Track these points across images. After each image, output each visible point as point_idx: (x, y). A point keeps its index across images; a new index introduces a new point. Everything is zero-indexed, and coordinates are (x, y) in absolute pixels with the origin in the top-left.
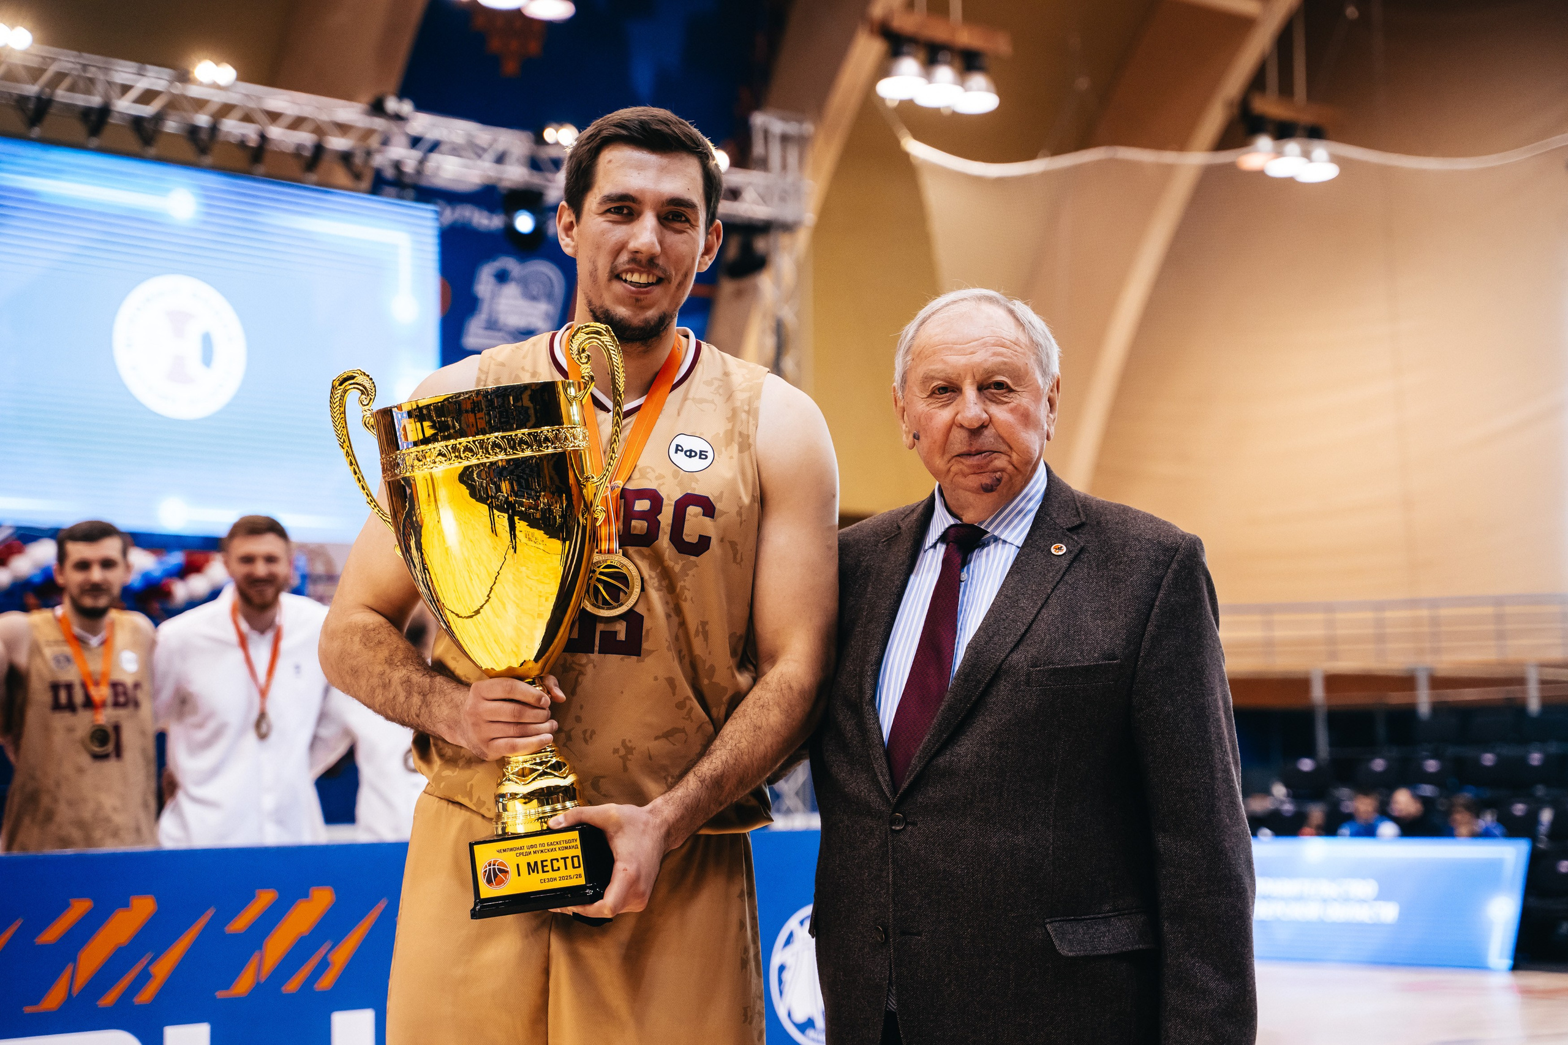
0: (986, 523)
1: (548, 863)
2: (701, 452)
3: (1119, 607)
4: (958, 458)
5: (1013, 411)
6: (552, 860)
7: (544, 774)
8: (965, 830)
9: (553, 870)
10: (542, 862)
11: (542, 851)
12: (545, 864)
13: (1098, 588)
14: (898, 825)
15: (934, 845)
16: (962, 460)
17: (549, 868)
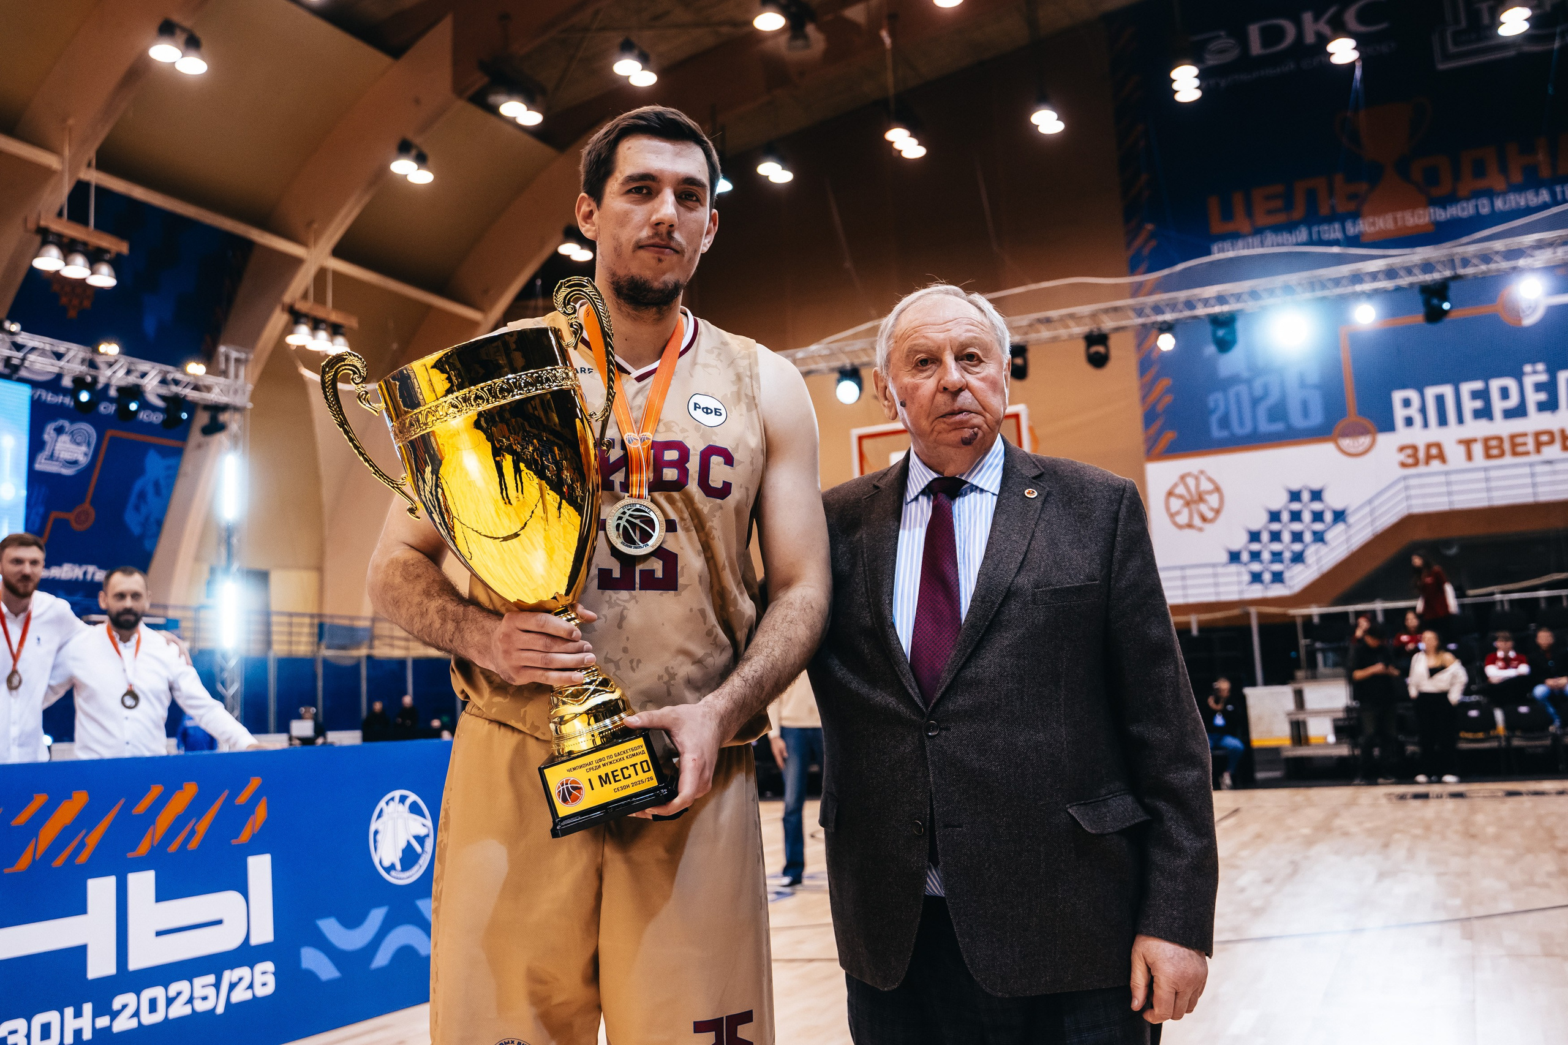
0: (965, 476)
1: (619, 773)
2: (715, 409)
3: (1090, 538)
4: (941, 419)
5: (983, 379)
6: (622, 769)
7: (595, 691)
8: (995, 732)
9: (625, 778)
10: (613, 772)
11: (611, 763)
12: (615, 774)
13: (1068, 524)
14: (933, 731)
15: (968, 746)
16: (945, 419)
17: (620, 777)
